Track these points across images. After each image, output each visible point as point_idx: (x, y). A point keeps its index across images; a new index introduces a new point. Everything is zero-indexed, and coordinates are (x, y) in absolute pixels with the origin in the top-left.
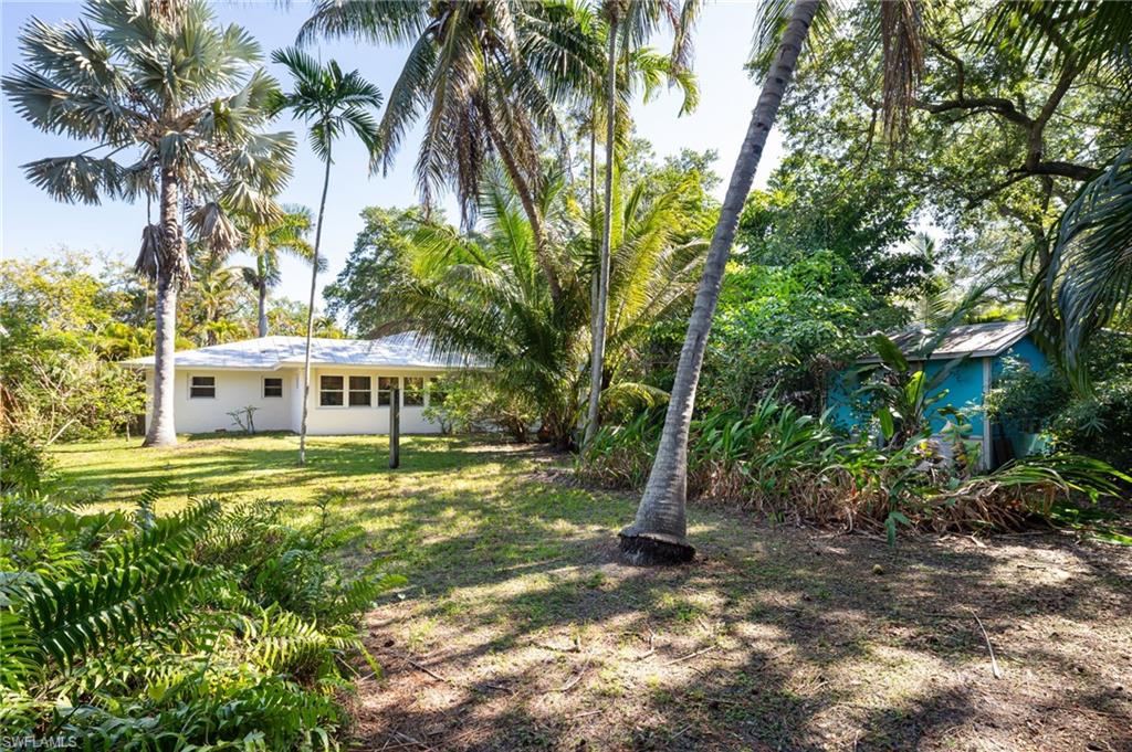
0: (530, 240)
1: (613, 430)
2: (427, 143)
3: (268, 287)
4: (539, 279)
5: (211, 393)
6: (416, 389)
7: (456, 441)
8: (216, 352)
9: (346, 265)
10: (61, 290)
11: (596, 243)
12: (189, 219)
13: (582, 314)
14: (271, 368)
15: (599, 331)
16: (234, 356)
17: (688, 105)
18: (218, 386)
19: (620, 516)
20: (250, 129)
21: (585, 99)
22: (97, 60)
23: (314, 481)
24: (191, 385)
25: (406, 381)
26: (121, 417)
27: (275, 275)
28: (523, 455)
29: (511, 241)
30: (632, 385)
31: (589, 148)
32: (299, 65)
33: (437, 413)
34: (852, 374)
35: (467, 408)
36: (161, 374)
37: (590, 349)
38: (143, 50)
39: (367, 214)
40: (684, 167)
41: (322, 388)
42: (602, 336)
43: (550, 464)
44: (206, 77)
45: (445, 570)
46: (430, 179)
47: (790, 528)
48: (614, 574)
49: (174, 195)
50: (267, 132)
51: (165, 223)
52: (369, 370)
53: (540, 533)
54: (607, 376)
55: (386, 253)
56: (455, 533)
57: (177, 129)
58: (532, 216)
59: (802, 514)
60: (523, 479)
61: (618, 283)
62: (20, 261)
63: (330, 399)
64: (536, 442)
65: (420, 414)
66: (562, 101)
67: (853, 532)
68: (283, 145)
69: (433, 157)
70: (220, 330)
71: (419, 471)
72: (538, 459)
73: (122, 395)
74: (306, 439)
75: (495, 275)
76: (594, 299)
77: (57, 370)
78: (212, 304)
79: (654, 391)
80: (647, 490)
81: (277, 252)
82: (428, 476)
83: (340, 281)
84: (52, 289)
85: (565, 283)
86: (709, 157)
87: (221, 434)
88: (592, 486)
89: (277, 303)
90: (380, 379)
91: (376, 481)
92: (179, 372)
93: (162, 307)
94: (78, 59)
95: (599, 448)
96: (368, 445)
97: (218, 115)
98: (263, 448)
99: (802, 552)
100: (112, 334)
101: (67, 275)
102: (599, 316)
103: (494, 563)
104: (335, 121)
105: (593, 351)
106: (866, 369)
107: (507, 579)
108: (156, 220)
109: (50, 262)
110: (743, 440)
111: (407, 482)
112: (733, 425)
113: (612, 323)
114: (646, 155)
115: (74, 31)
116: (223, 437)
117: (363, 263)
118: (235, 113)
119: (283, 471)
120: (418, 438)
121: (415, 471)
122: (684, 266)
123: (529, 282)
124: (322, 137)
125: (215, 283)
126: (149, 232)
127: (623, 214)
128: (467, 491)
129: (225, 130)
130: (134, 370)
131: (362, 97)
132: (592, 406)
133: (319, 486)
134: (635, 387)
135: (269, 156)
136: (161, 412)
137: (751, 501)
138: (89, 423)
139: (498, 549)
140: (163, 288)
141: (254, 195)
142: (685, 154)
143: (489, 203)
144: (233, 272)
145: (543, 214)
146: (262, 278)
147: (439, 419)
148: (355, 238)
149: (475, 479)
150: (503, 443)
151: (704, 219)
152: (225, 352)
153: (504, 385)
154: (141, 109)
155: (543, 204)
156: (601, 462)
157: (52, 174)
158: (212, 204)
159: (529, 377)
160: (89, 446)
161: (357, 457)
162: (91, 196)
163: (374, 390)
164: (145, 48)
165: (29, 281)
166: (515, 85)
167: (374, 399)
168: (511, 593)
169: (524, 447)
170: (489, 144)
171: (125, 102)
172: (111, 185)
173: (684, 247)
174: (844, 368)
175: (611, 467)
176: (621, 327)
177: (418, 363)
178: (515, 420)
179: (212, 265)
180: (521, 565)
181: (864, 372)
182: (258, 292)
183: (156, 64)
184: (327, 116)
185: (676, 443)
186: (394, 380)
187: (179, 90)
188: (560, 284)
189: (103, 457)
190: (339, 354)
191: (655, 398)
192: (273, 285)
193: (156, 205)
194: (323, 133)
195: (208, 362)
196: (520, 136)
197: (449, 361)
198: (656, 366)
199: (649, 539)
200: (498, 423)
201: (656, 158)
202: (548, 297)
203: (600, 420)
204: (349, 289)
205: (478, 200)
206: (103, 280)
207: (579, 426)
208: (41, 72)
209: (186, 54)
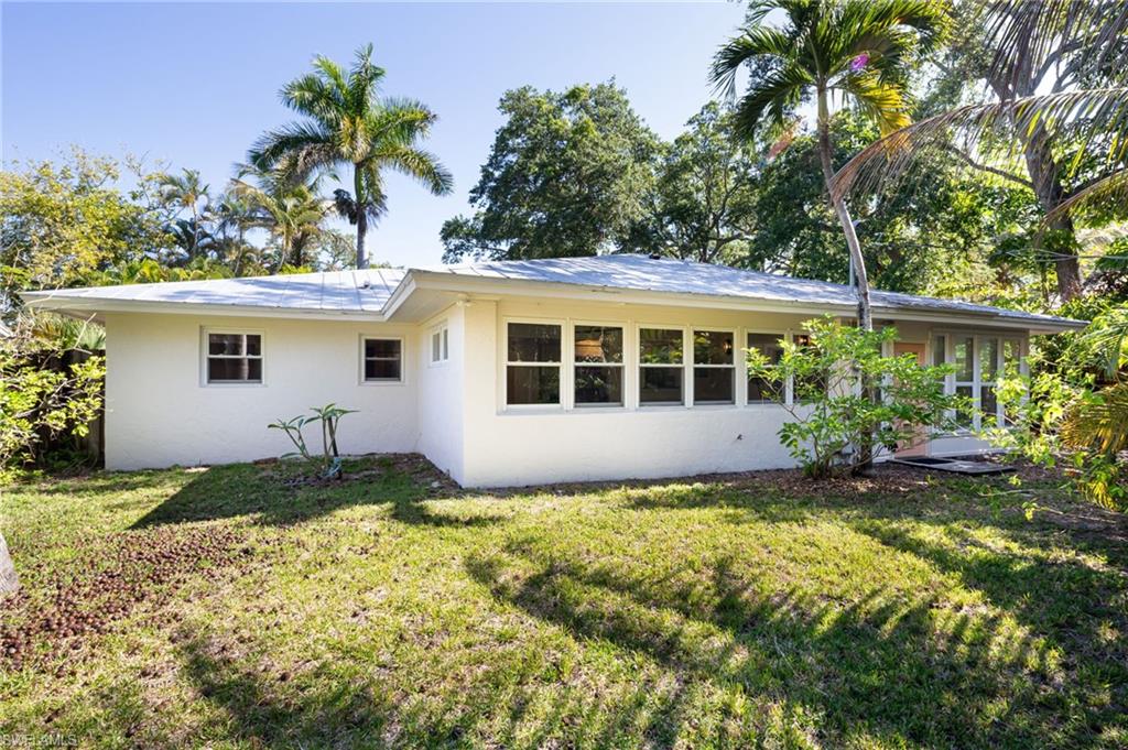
3: (369, 219)
5: (252, 372)
9: (480, 177)
16: (311, 291)
18: (267, 354)
24: (206, 354)
27: (379, 198)
41: (512, 356)
63: (531, 388)
81: (382, 167)
90: (645, 333)
117: (506, 173)
146: (360, 205)
163: (631, 363)
167: (631, 385)
182: (355, 227)
192: (376, 215)
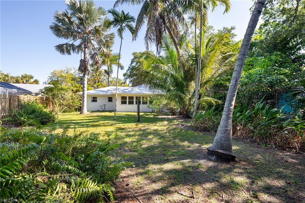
0: (177, 56)
1: (203, 112)
2: (148, 31)
3: (110, 74)
4: (179, 67)
5: (96, 101)
6: (145, 100)
7: (156, 114)
8: (97, 91)
10: (66, 77)
11: (197, 56)
12: (90, 57)
13: (192, 78)
14: (110, 94)
15: (198, 82)
16: (101, 92)
17: (227, 10)
18: (98, 99)
19: (206, 141)
20: (104, 33)
21: (193, 13)
22: (69, 19)
23: (117, 125)
24: (92, 99)
25: (143, 98)
26: (76, 107)
27: (112, 71)
28: (174, 119)
29: (171, 57)
30: (208, 98)
31: (194, 30)
32: (114, 13)
33: (151, 106)
34: (290, 94)
35: (159, 105)
36: (84, 96)
37: (195, 88)
38: (79, 15)
39: (134, 54)
40: (224, 33)
41: (122, 100)
42: (199, 83)
43: (182, 122)
44: (94, 21)
45: (148, 157)
46: (148, 41)
47: (271, 149)
48: (205, 164)
49: (87, 51)
50: (108, 34)
51: (85, 58)
52: (133, 95)
53: (179, 146)
54: (200, 96)
55: (138, 64)
56: (152, 144)
57: (87, 35)
58: (177, 49)
59: (275, 144)
60: (174, 126)
61: (203, 67)
62: (57, 70)
63: (124, 102)
64: (178, 115)
65: (146, 106)
66: (186, 14)
67: (298, 153)
68: (112, 36)
69: (149, 35)
70: (99, 85)
71: (145, 123)
72: (179, 120)
73: (76, 101)
74: (116, 113)
75: (166, 67)
76: (196, 72)
77: (63, 95)
78: (97, 79)
79: (216, 100)
80: (217, 134)
81: (112, 65)
82: (147, 124)
83: (127, 72)
84: (64, 77)
85: (187, 68)
86: (233, 28)
87: (98, 111)
88: (196, 130)
89: (113, 78)
90: (136, 97)
91: (132, 125)
92: (88, 96)
93: (84, 79)
94: (65, 19)
95: (198, 118)
96: (132, 115)
97: (96, 30)
98: (107, 115)
99: (279, 160)
100: (76, 87)
101: (67, 73)
102: (198, 77)
103: (164, 155)
104: (123, 27)
105: (196, 88)
106: (297, 92)
107: (168, 162)
108: (83, 58)
109: (63, 70)
110: (250, 117)
111: (141, 126)
112: (246, 111)
113: (201, 80)
114: (211, 30)
115: (64, 12)
116: (98, 112)
117: (132, 67)
118: (100, 29)
119: (110, 122)
120: (145, 113)
121: (143, 123)
122: (225, 61)
123: (176, 68)
124: (120, 32)
125: (98, 74)
126: (81, 61)
127: (205, 46)
128: (157, 130)
129: (98, 34)
130: (79, 95)
131: (130, 20)
132: (195, 105)
133: (118, 126)
134: (209, 99)
135: (109, 40)
136: (84, 105)
137: (254, 138)
138: (69, 108)
139: (165, 150)
140: (84, 75)
141: (105, 50)
142: (224, 28)
143: (165, 46)
144: (102, 71)
145: (180, 48)
146: (109, 72)
147: (152, 108)
148: (131, 61)
149: (160, 126)
150: (169, 115)
151: (231, 47)
152: (99, 91)
153: (169, 98)
154: (79, 30)
155: (180, 45)
156: (199, 122)
157: (60, 48)
158: (95, 53)
159: (176, 96)
160: (69, 114)
161: (129, 118)
162: (69, 53)
163: (135, 100)
164: (79, 14)
165: (59, 75)
166: (172, 11)
167: (135, 102)
168: (169, 168)
169: (175, 116)
170: (165, 29)
171: (76, 29)
172: (73, 50)
173: (225, 55)
174: (287, 92)
175: (202, 124)
176: (205, 81)
177: (146, 93)
178: (172, 108)
179: (97, 69)
180: (173, 157)
181: (296, 93)
182: (108, 76)
183: (82, 18)
184: (121, 26)
185: (228, 117)
186: (140, 97)
187: (87, 24)
188: (186, 68)
189: (71, 116)
190: (125, 91)
191: (216, 102)
193: (83, 54)
194: (120, 31)
195: (95, 93)
196: (174, 26)
197: (154, 92)
198: (215, 93)
199: (218, 152)
200: (167, 109)
201: (214, 31)
202: (182, 73)
203: (198, 109)
204: (129, 74)
205: (162, 46)
206: (74, 74)
207: (191, 110)
208: (58, 24)
209: (89, 15)
